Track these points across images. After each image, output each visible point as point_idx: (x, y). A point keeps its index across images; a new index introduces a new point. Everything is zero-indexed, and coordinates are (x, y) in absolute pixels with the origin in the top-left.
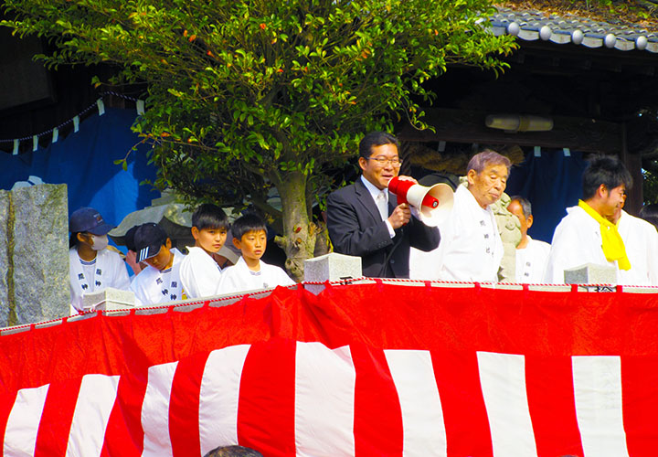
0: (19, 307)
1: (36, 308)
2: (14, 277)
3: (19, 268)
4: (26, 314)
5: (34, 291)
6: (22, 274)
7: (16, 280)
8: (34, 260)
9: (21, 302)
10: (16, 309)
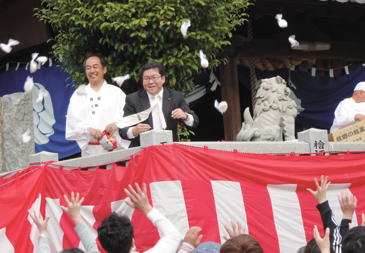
0: (7, 162)
1: (15, 162)
2: (4, 146)
3: (7, 140)
4: (11, 167)
5: (15, 153)
6: (8, 144)
7: (6, 148)
8: (14, 136)
9: (8, 159)
10: (6, 164)
